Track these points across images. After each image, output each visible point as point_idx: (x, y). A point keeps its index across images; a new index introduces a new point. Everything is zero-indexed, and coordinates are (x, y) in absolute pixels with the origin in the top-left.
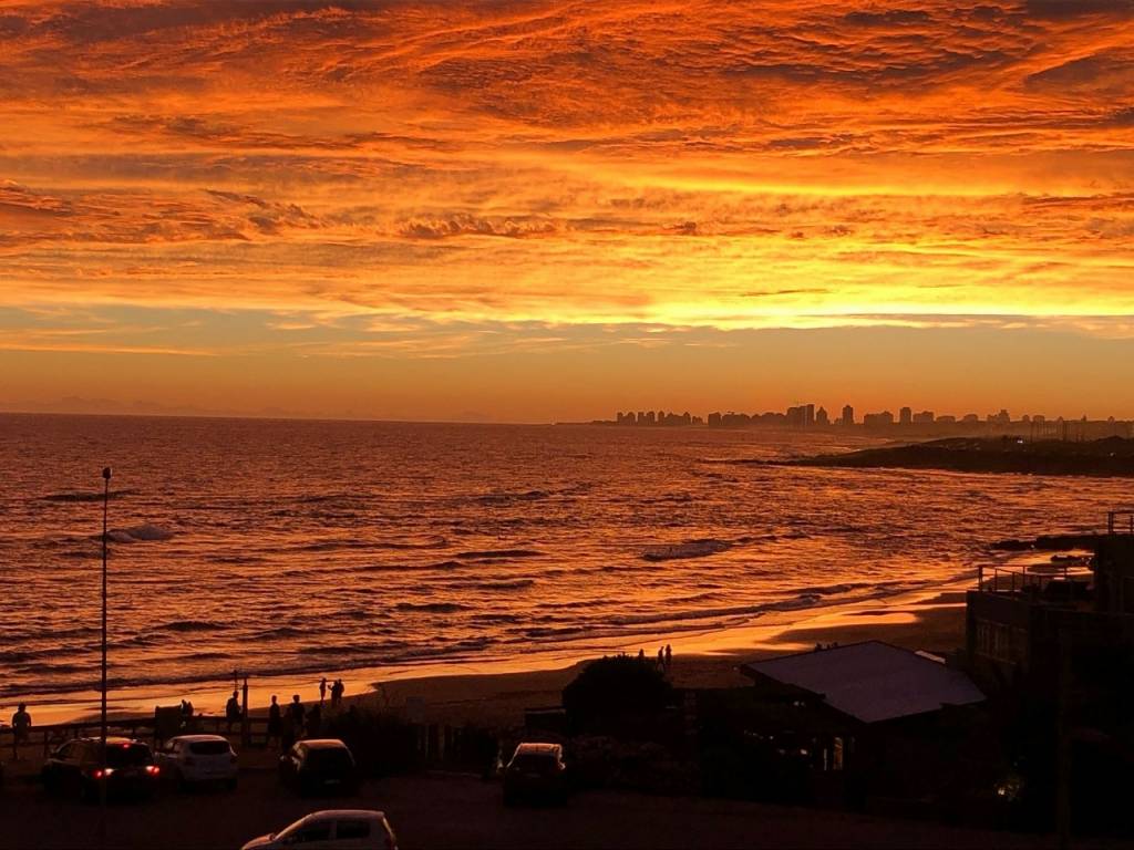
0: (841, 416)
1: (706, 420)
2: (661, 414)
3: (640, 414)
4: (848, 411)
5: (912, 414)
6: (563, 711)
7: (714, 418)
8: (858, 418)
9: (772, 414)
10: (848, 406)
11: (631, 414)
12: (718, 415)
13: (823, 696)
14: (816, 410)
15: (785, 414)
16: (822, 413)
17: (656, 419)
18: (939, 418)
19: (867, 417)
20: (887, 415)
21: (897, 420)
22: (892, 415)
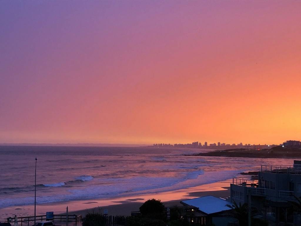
0: (204, 144)
2: (164, 144)
3: (159, 144)
5: (221, 143)
6: (140, 212)
8: (208, 145)
13: (199, 208)
16: (200, 144)
18: (227, 145)
21: (217, 145)
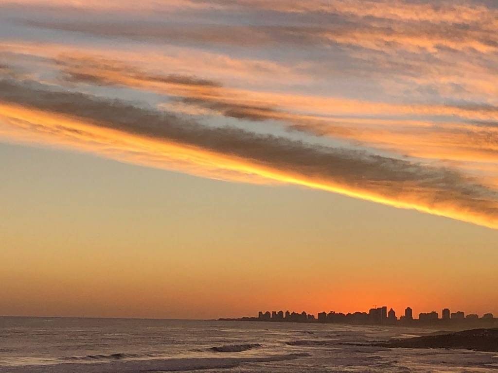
0: (404, 315)
1: (316, 317)
2: (288, 313)
3: (274, 313)
4: (409, 311)
5: (450, 313)
7: (322, 315)
8: (415, 316)
9: (359, 313)
10: (409, 308)
11: (268, 313)
12: (324, 313)
14: (388, 310)
15: (368, 313)
16: (392, 312)
17: (284, 316)
19: (421, 315)
20: (434, 314)
21: (440, 316)
22: (437, 314)
